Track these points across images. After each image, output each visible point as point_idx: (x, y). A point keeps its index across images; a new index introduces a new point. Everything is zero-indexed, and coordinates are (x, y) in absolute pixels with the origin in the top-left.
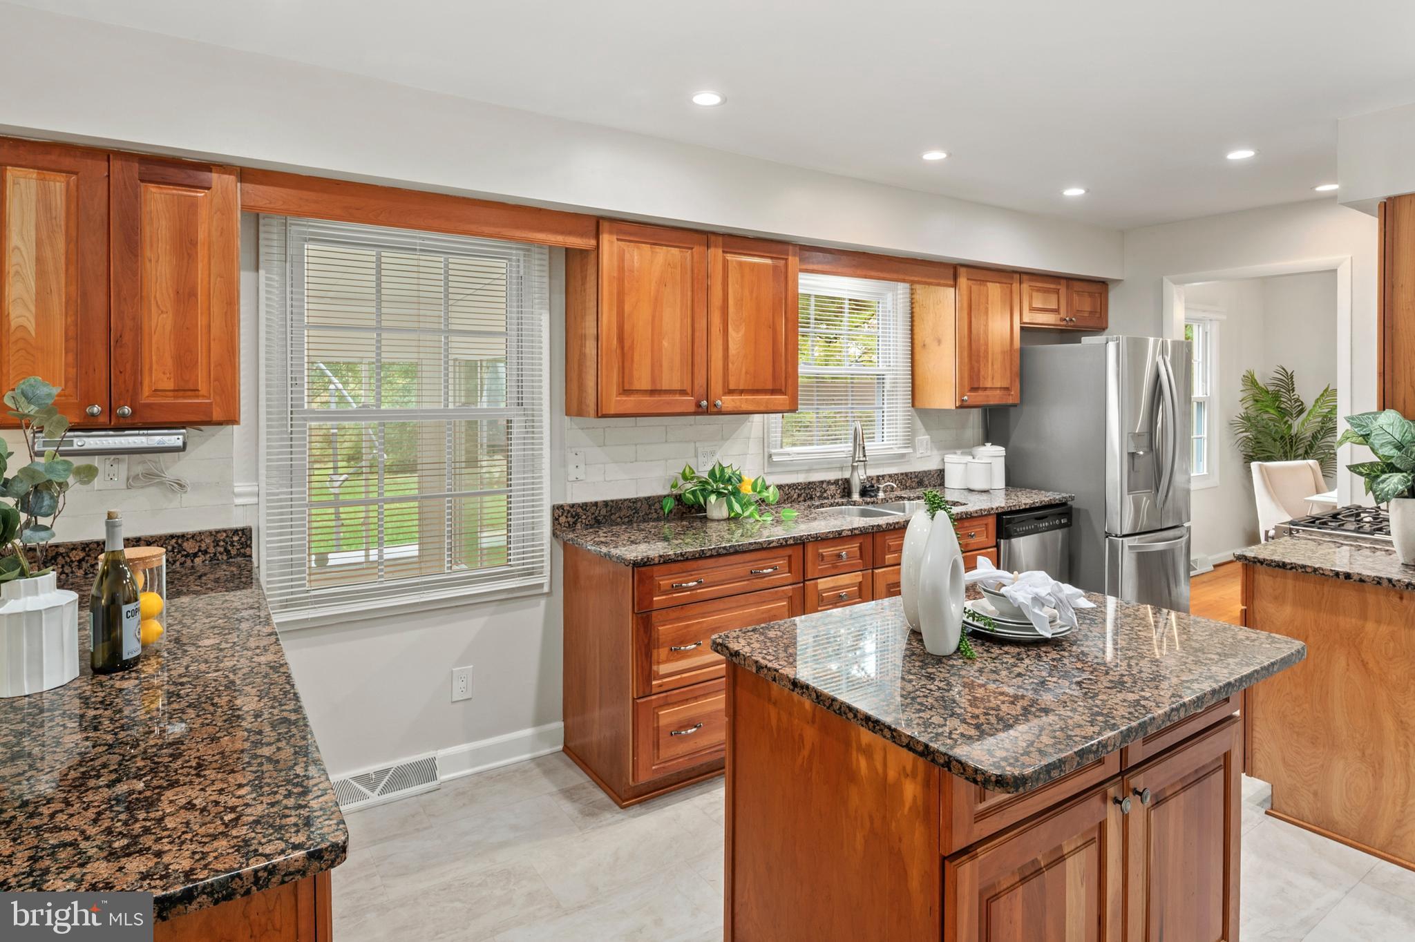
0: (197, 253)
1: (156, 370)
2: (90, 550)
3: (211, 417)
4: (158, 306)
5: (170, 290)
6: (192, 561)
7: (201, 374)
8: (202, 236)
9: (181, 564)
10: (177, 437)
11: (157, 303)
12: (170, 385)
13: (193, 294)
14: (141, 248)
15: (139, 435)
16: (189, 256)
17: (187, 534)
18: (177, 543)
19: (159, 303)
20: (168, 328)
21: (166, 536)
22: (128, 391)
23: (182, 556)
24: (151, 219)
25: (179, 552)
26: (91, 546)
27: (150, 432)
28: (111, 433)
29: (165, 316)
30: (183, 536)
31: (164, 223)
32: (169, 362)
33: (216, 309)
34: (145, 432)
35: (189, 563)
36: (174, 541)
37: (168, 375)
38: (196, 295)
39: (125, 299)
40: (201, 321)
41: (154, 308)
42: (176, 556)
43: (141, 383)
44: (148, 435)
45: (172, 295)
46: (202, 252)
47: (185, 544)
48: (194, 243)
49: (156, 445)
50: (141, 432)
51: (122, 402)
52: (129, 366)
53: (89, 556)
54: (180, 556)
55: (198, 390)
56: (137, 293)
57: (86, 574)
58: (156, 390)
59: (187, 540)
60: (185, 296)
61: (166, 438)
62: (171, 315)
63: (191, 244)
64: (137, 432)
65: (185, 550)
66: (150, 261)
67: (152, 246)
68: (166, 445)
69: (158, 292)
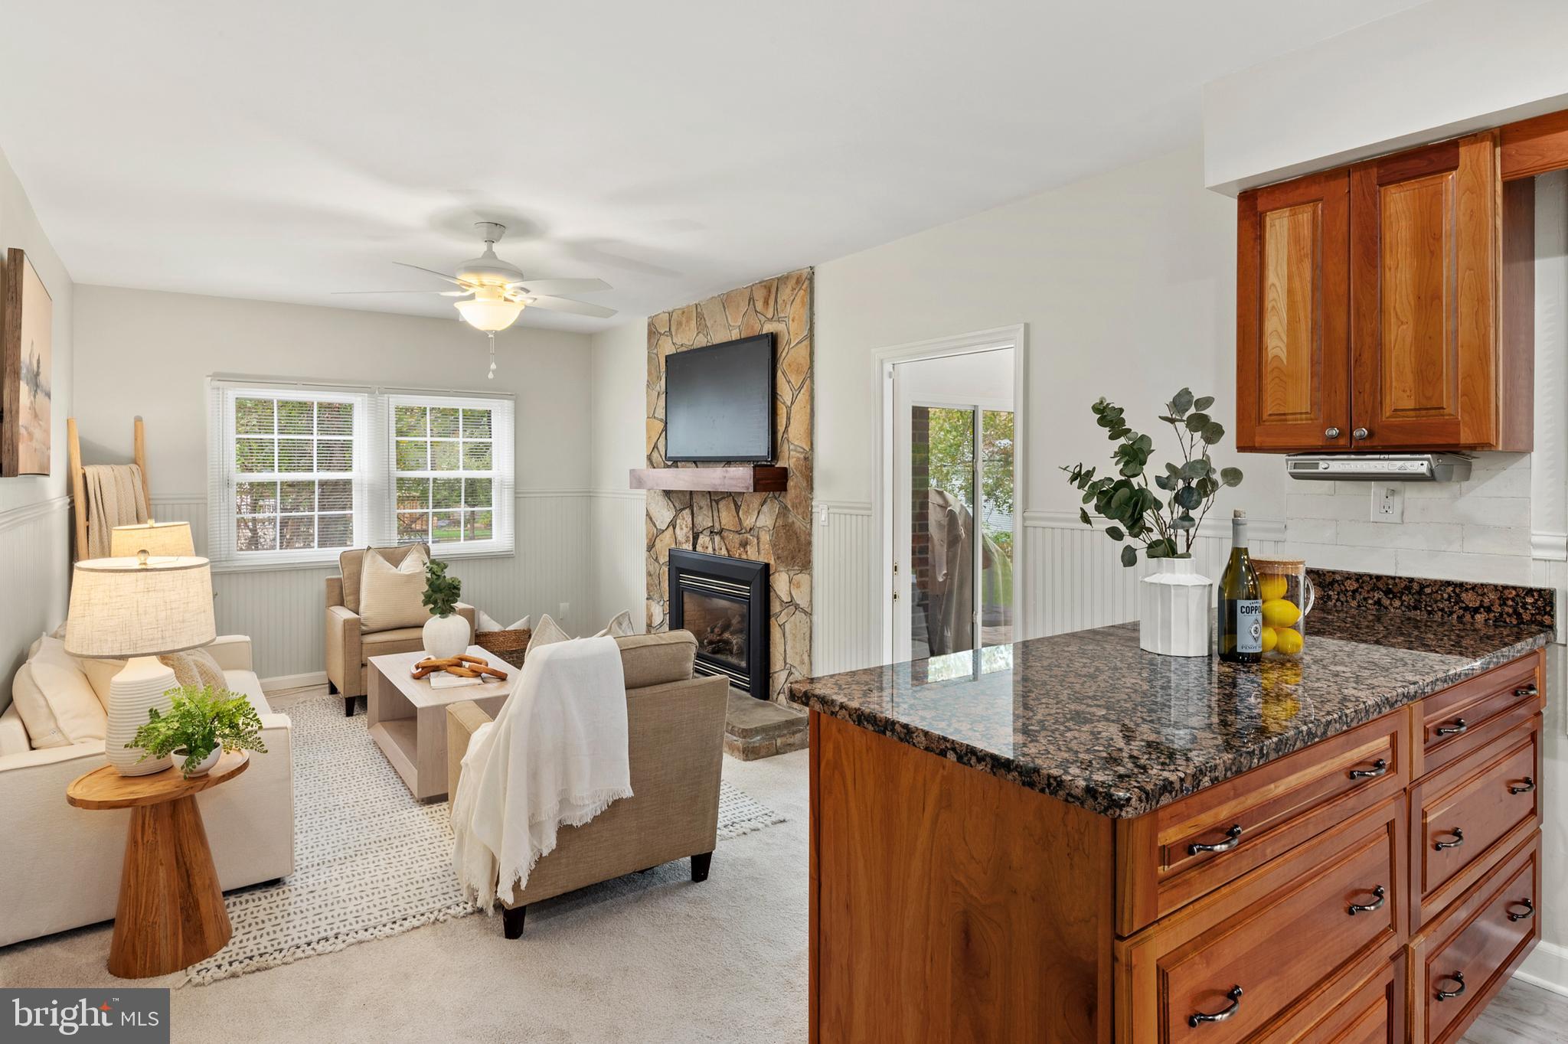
0: (1441, 248)
1: (1396, 388)
2: (1363, 582)
3: (1459, 439)
4: (1398, 318)
5: (1411, 297)
6: (1473, 617)
7: (1445, 387)
8: (1446, 227)
9: (1458, 617)
10: (1421, 462)
11: (1397, 315)
12: (1410, 404)
13: (1437, 297)
14: (1381, 257)
15: (1380, 459)
16: (1432, 253)
17: (1466, 583)
18: (1454, 591)
19: (1399, 313)
20: (1409, 339)
21: (1441, 582)
22: (1367, 412)
23: (1460, 608)
24: (1391, 223)
25: (1456, 603)
26: (1364, 578)
27: (1391, 456)
28: (1353, 457)
29: (1405, 327)
30: (1461, 585)
31: (1403, 223)
32: (1410, 378)
33: (1464, 309)
34: (1386, 456)
35: (1468, 617)
36: (1451, 589)
37: (1408, 393)
38: (1440, 298)
39: (1364, 315)
40: (1446, 326)
41: (1393, 320)
42: (1453, 607)
43: (1381, 403)
44: (1388, 459)
45: (1412, 303)
46: (1448, 245)
47: (1464, 595)
48: (1437, 238)
49: (1397, 471)
50: (1382, 457)
51: (1361, 424)
52: (1367, 386)
53: (1362, 588)
54: (1457, 607)
55: (1443, 408)
56: (1378, 308)
57: (1359, 606)
58: (1395, 410)
59: (1467, 590)
60: (1428, 299)
61: (1408, 464)
62: (1412, 326)
63: (1434, 239)
64: (1377, 456)
65: (1463, 602)
66: (1390, 269)
67: (1391, 251)
68: (1408, 471)
69: (1398, 301)
